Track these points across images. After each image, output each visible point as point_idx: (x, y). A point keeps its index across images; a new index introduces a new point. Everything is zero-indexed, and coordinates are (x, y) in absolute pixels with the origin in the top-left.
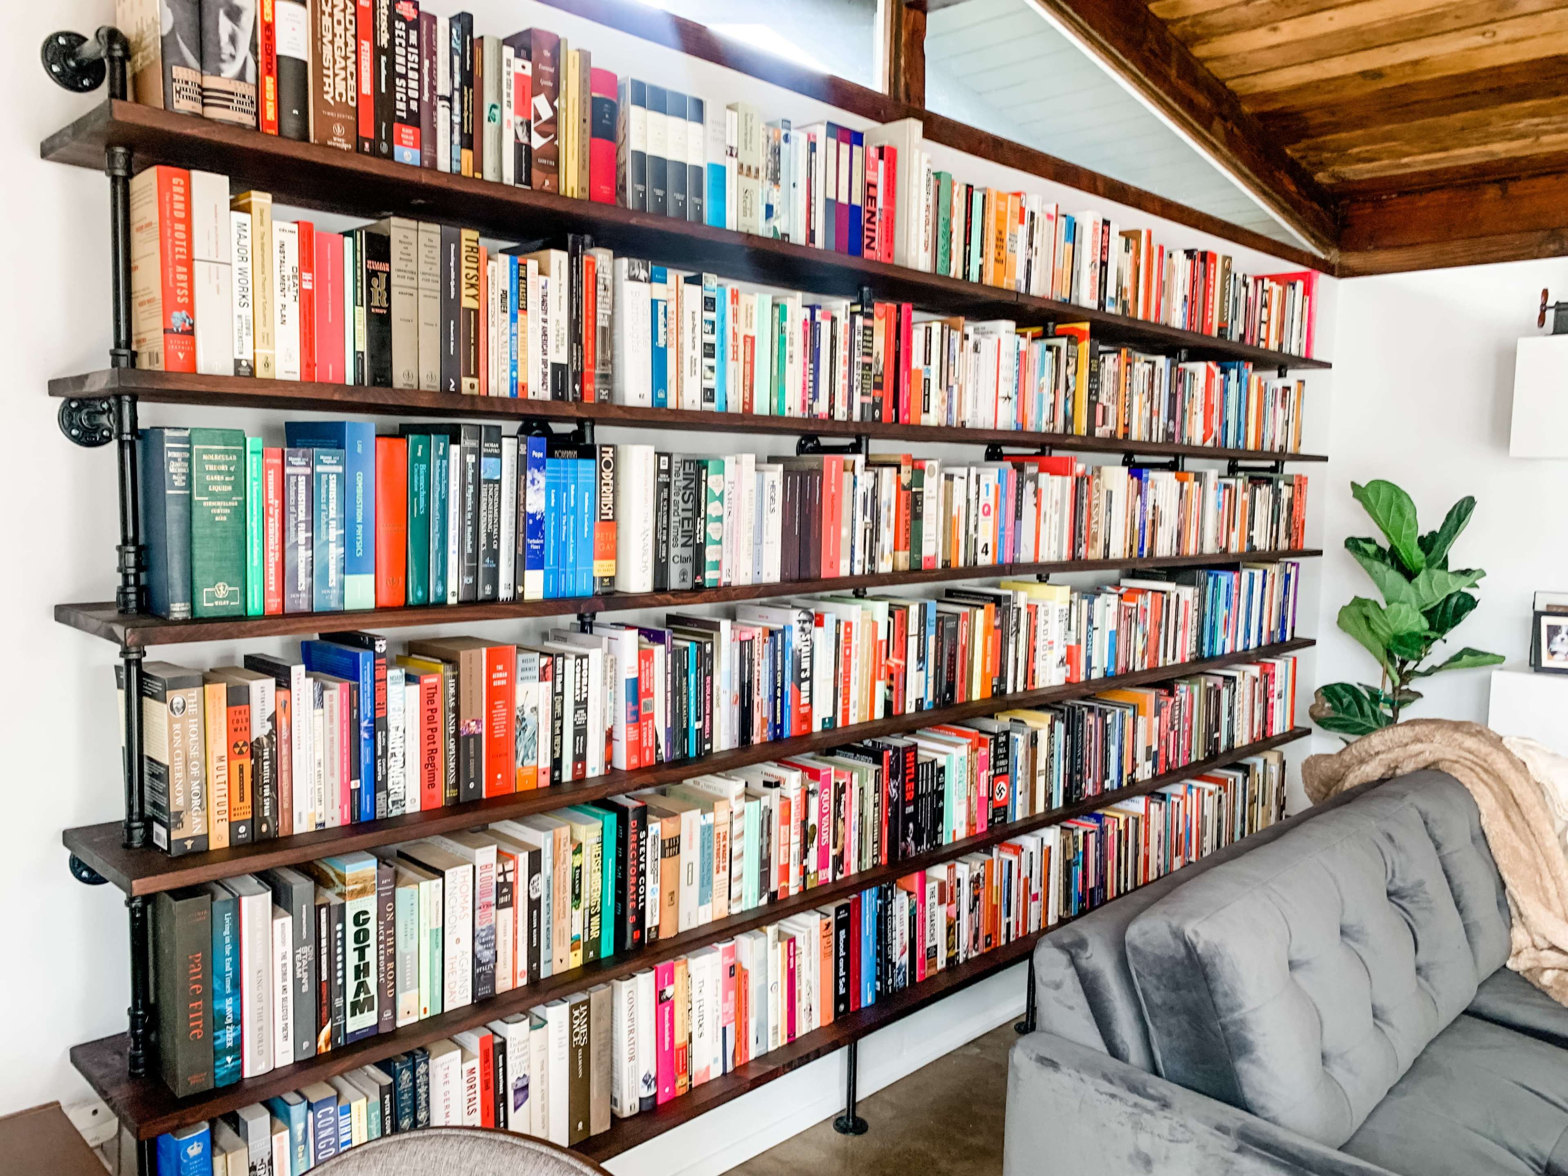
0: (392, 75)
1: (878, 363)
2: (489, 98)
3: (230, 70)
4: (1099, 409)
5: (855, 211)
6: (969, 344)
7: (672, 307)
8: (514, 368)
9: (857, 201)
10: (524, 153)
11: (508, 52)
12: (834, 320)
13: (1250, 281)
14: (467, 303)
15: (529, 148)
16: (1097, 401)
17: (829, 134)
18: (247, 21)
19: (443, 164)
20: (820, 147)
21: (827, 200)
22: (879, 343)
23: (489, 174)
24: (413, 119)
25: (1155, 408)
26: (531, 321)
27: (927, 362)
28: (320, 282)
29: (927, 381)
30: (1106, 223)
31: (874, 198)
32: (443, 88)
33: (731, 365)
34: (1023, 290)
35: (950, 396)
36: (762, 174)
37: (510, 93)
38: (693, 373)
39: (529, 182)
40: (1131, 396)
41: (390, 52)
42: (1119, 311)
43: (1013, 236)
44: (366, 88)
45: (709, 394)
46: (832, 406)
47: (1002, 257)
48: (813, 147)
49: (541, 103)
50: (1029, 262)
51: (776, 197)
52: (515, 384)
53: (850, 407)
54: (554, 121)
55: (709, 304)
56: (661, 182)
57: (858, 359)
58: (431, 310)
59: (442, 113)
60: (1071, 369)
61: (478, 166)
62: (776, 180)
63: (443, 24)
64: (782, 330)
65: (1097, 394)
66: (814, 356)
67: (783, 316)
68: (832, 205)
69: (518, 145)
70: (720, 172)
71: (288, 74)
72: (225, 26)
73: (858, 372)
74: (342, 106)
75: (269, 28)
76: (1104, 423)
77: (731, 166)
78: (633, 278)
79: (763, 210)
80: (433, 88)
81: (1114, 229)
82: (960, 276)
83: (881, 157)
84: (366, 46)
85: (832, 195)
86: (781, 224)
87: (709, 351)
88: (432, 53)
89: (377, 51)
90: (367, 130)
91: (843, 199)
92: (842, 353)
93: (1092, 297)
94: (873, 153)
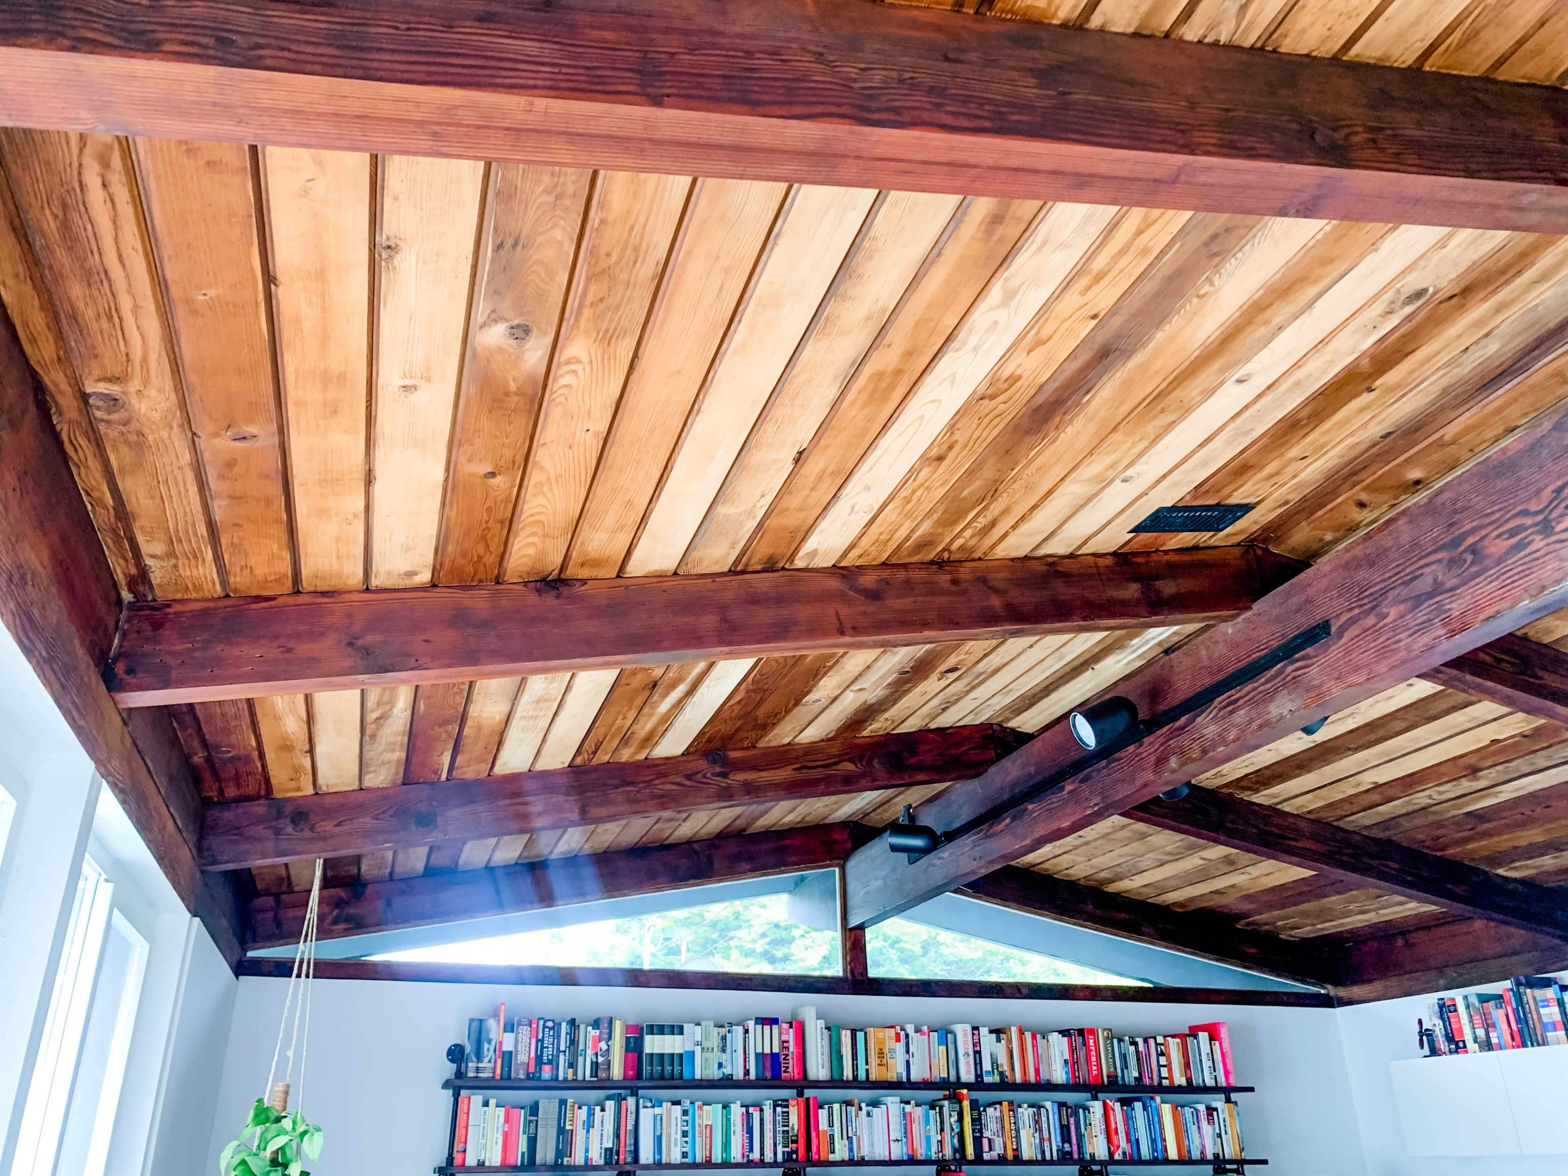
0: (543, 1047)
1: (793, 1129)
2: (581, 1047)
3: (486, 1060)
4: (985, 1142)
5: (774, 1057)
6: (864, 1113)
7: (664, 1117)
8: (587, 1151)
9: (776, 1050)
10: (595, 1066)
11: (590, 1028)
12: (762, 1110)
13: (1140, 1041)
14: (568, 1127)
15: (597, 1063)
16: (982, 1136)
17: (756, 1023)
18: (493, 1043)
19: (561, 1077)
20: (751, 1031)
21: (757, 1055)
22: (794, 1119)
23: (580, 1077)
24: (550, 1062)
25: (1046, 1135)
26: (595, 1133)
27: (831, 1125)
28: (510, 1128)
29: (832, 1137)
30: (975, 1028)
31: (788, 1048)
32: (562, 1048)
33: (698, 1140)
34: (905, 1080)
35: (851, 1143)
36: (715, 1050)
37: (590, 1044)
38: (676, 1145)
39: (596, 1076)
40: (1017, 1131)
41: (542, 1040)
42: (997, 1079)
43: (892, 1051)
44: (533, 1055)
45: (685, 1155)
46: (762, 1154)
47: (884, 1061)
48: (746, 1031)
49: (603, 1046)
50: (908, 1062)
51: (724, 1058)
52: (587, 1158)
53: (775, 1154)
54: (608, 1050)
55: (685, 1113)
56: (662, 1064)
57: (780, 1129)
58: (553, 1132)
59: (562, 1057)
60: (955, 1118)
61: (575, 1073)
62: (724, 1050)
63: (564, 1025)
64: (728, 1120)
65: (981, 1131)
66: (750, 1131)
67: (728, 1114)
68: (761, 1057)
69: (592, 1062)
70: (692, 1054)
71: (506, 1056)
72: (486, 1046)
73: (780, 1137)
74: (523, 1063)
75: (501, 1043)
76: (991, 1149)
77: (698, 1049)
78: (645, 1107)
79: (716, 1066)
80: (558, 1049)
81: (984, 1031)
82: (851, 1077)
83: (791, 1027)
84: (534, 1041)
85: (759, 1050)
86: (727, 1071)
87: (685, 1134)
88: (559, 1036)
89: (538, 1041)
90: (532, 1070)
91: (767, 1051)
92: (768, 1126)
93: (968, 1072)
94: (785, 1026)
